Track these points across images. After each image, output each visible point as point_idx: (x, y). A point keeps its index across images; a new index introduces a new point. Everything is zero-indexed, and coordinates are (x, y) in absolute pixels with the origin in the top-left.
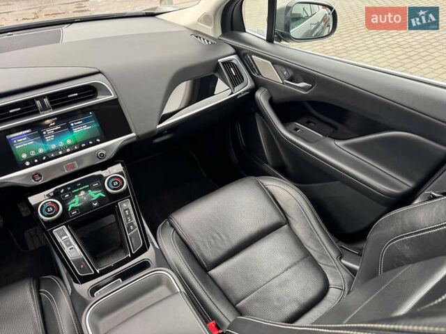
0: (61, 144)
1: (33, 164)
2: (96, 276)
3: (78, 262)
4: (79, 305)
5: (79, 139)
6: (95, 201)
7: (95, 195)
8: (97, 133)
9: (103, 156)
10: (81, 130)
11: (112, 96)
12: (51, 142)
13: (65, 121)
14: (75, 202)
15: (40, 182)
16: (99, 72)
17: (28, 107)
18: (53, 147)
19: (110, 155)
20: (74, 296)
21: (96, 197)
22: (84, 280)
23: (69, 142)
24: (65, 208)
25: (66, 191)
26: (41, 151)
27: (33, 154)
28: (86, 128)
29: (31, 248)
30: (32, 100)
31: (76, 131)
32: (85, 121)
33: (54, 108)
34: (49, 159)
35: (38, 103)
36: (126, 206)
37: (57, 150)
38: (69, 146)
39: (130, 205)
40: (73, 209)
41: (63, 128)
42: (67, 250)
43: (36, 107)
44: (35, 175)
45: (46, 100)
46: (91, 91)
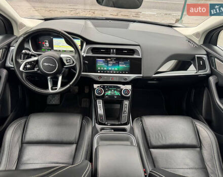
0: (113, 69)
1: (100, 73)
2: (105, 124)
3: (101, 116)
4: (95, 132)
5: (120, 69)
6: (116, 96)
7: (117, 93)
8: (128, 69)
9: (126, 79)
10: (122, 66)
11: (140, 57)
12: (110, 67)
13: (118, 60)
14: (109, 93)
15: (100, 80)
16: (139, 45)
17: (108, 51)
18: (110, 69)
19: (128, 80)
20: (94, 128)
21: (117, 94)
22: (100, 124)
23: (116, 69)
24: (104, 94)
25: (107, 88)
26: (105, 69)
27: (102, 69)
28: (124, 66)
29: (82, 106)
30: (110, 49)
31: (120, 66)
32: (125, 63)
33: (116, 54)
34: (106, 73)
35: (112, 50)
36: (126, 103)
37: (110, 71)
38: (116, 71)
39: (128, 103)
40: (107, 95)
41: (116, 63)
42: (99, 109)
43: (110, 52)
44: (100, 77)
45: (115, 50)
46: (132, 52)
